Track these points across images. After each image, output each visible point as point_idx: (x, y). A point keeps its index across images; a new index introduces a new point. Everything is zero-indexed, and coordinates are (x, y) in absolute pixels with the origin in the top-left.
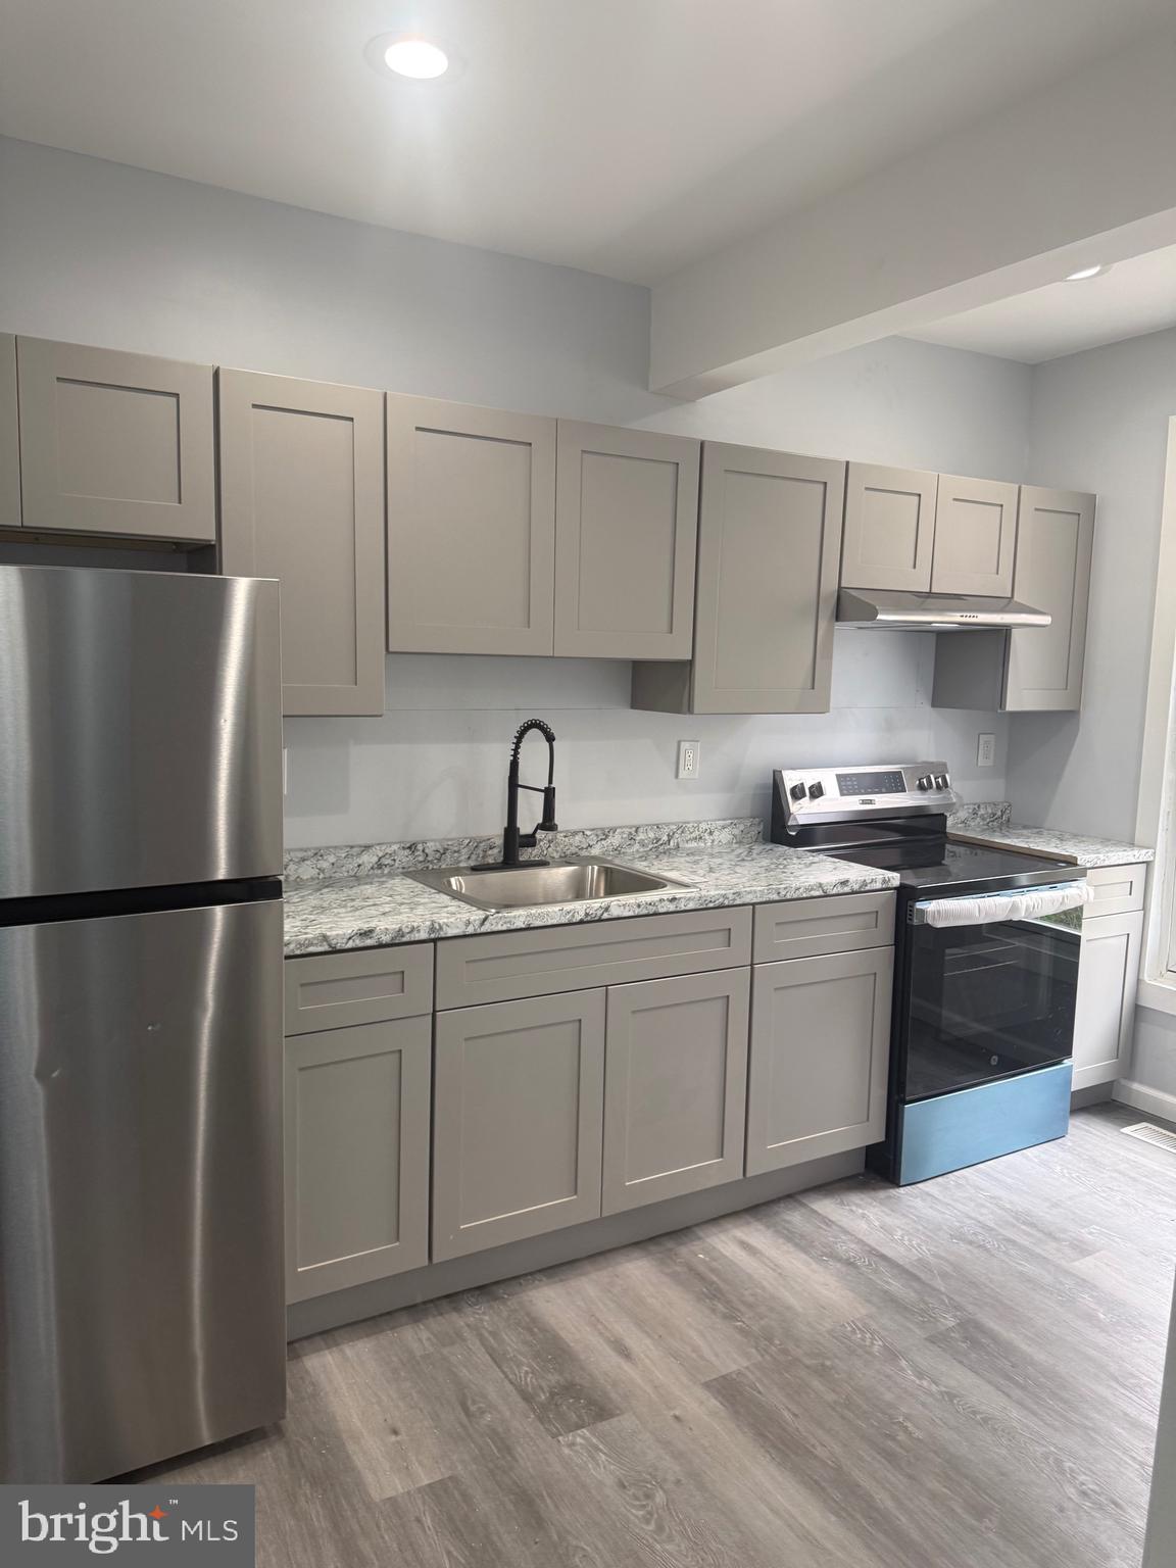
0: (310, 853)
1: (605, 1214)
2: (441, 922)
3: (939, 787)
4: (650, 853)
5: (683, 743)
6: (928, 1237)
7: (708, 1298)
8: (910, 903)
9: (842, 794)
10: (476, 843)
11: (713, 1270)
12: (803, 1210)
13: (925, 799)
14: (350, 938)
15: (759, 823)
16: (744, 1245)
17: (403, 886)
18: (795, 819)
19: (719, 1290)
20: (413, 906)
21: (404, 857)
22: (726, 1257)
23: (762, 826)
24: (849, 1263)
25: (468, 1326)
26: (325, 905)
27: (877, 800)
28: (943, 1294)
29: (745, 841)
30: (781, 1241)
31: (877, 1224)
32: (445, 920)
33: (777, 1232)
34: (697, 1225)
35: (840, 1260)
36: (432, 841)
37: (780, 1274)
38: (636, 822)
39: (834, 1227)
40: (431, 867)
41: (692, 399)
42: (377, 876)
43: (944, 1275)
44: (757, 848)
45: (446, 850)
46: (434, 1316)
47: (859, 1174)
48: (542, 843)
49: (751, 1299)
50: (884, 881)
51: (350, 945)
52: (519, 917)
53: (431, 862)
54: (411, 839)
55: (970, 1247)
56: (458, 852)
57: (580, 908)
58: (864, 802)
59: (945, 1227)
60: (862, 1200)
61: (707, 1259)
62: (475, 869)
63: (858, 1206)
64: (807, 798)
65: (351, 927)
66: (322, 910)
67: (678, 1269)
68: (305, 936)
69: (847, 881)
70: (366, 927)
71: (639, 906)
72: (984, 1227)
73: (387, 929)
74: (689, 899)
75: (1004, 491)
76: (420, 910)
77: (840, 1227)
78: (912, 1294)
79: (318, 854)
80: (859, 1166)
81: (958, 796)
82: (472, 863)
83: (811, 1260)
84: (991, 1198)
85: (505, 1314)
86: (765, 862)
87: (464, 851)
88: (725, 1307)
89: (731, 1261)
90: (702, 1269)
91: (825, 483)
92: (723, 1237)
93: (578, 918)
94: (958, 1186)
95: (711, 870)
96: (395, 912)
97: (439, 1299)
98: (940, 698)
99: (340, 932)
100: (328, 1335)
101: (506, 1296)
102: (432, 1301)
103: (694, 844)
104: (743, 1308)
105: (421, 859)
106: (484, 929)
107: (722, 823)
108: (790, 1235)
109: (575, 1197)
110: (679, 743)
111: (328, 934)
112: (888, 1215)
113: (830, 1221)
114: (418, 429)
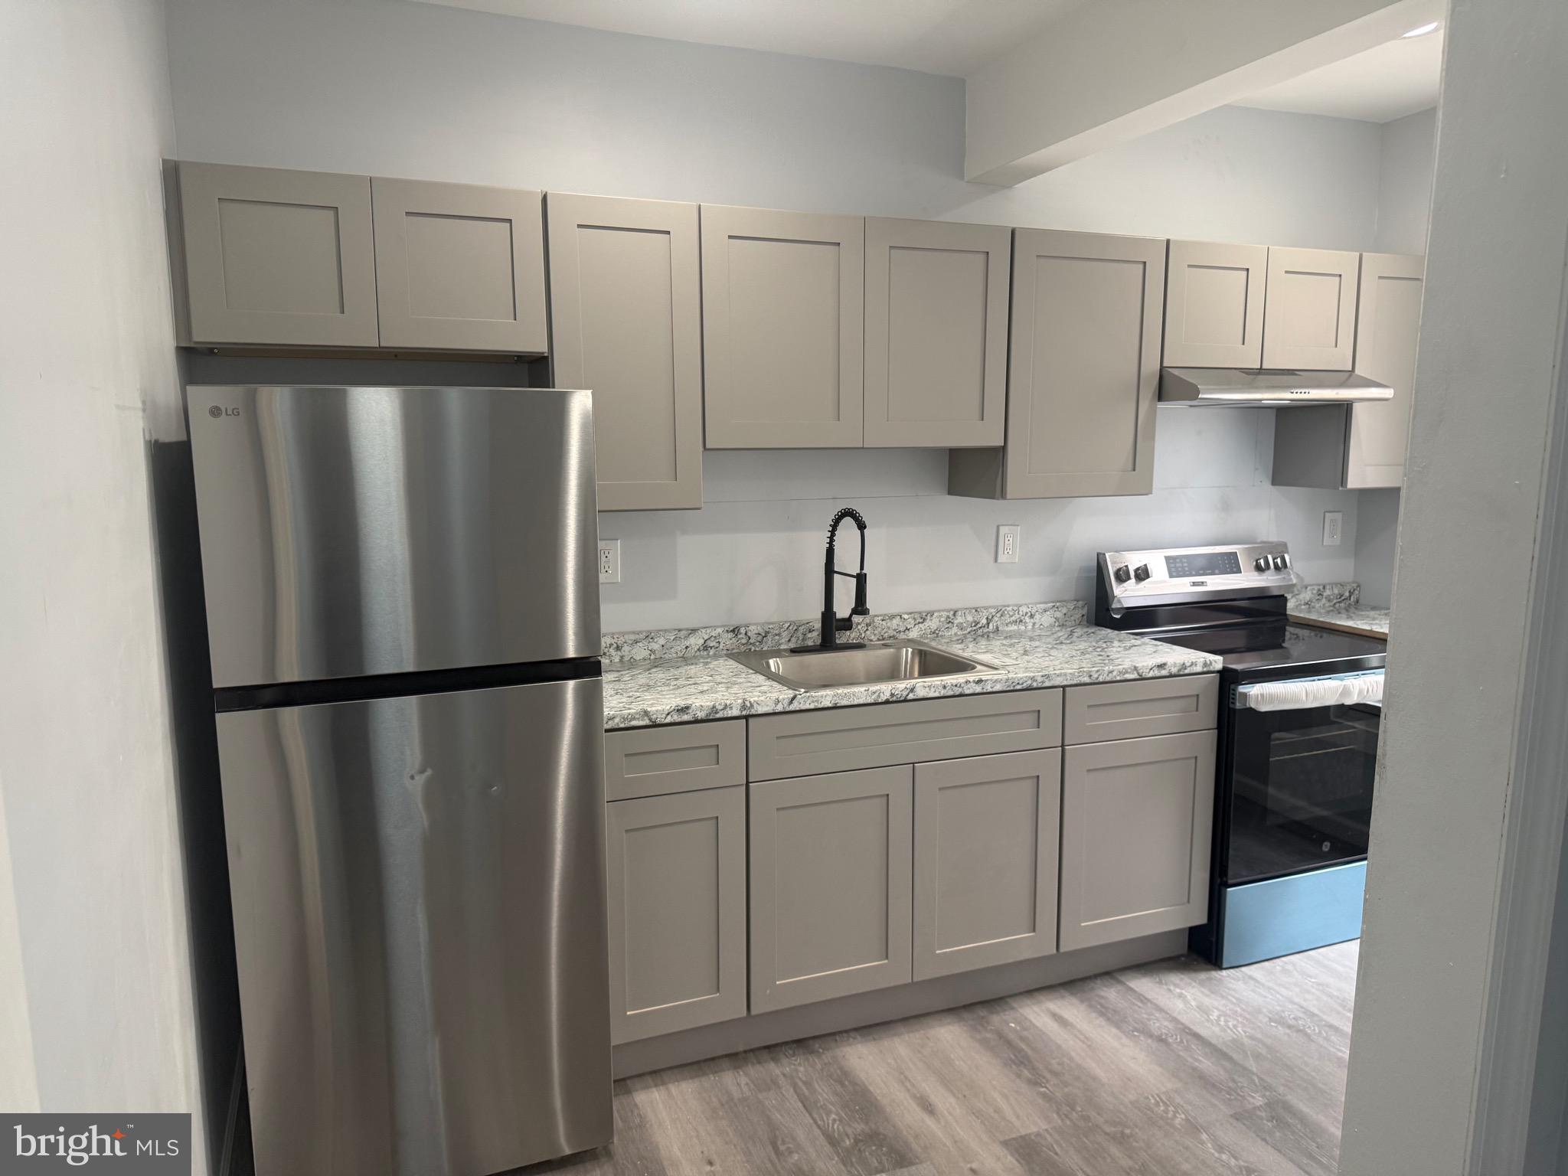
0: (642, 636)
1: (915, 980)
2: (752, 700)
3: (1277, 567)
4: (968, 636)
5: (1001, 528)
6: (1247, 1019)
7: (1015, 1064)
8: (1232, 686)
9: (1171, 576)
10: (796, 627)
11: (1023, 1039)
12: (1120, 987)
13: (1263, 580)
14: (668, 714)
15: (1083, 607)
16: (1056, 1017)
17: (726, 667)
18: (1119, 601)
19: (1026, 1057)
20: (729, 685)
21: (727, 640)
22: (1037, 1027)
23: (1086, 608)
24: (1161, 1040)
25: (784, 1075)
26: (651, 683)
27: (1209, 582)
28: (1253, 1073)
29: (1067, 623)
30: (1094, 1015)
31: (1193, 1003)
32: (756, 699)
33: (1090, 1006)
34: (1011, 996)
35: (1151, 1036)
36: (754, 624)
37: (1089, 1046)
38: (955, 606)
39: (1149, 1004)
40: (753, 649)
41: (1009, 186)
42: (702, 657)
43: (1257, 1057)
44: (1079, 631)
45: (767, 633)
46: (753, 1064)
47: (1182, 955)
48: (859, 627)
49: (1056, 1067)
50: (1205, 664)
51: (669, 720)
52: (826, 697)
53: (753, 644)
54: (735, 623)
55: (1288, 1031)
56: (779, 635)
57: (885, 690)
58: (1194, 584)
59: (1265, 1010)
60: (1181, 980)
61: (1018, 1028)
62: (794, 651)
63: (1176, 986)
64: (1133, 580)
65: (670, 704)
66: (648, 687)
67: (989, 1035)
68: (629, 711)
69: (1165, 664)
70: (682, 703)
71: (945, 687)
72: (1306, 1012)
73: (702, 706)
74: (996, 681)
75: (1344, 261)
76: (735, 689)
77: (1155, 1005)
78: (1222, 1072)
79: (649, 636)
80: (1182, 946)
81: (1298, 576)
82: (792, 645)
83: (1120, 1034)
84: (1319, 984)
85: (819, 1066)
86: (1082, 646)
87: (784, 634)
88: (1030, 1073)
89: (1041, 1030)
90: (1012, 1036)
91: (1145, 263)
92: (1036, 1008)
93: (883, 698)
94: (1284, 971)
95: (1026, 653)
96: (712, 690)
97: (759, 1049)
98: (1282, 474)
99: (660, 708)
100: (657, 1075)
101: (821, 1050)
102: (752, 1050)
103: (1014, 627)
104: (1048, 1076)
105: (744, 641)
106: (792, 708)
107: (1043, 606)
108: (1103, 1010)
109: (886, 961)
110: (998, 527)
111: (649, 709)
112: (1207, 996)
113: (1146, 999)
114: (730, 237)
